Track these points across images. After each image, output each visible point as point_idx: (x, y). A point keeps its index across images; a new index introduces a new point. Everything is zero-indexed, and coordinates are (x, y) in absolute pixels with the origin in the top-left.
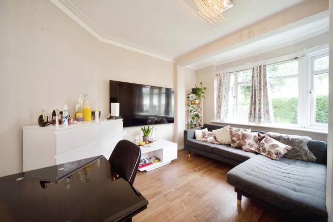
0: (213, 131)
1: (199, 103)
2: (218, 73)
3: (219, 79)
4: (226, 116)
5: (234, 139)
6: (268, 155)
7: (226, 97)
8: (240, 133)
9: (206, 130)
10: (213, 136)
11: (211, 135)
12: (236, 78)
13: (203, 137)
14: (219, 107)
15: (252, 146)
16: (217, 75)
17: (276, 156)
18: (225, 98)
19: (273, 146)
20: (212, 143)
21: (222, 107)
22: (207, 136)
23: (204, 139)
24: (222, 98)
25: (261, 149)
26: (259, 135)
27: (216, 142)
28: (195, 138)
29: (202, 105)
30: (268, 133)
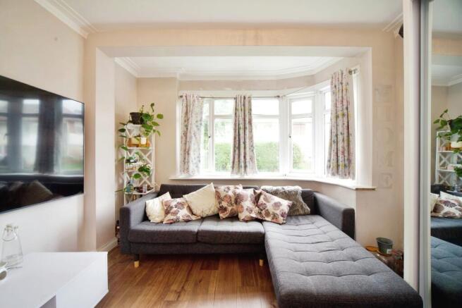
0: (185, 196)
1: (147, 145)
2: (183, 93)
3: (185, 105)
4: (197, 166)
5: (224, 204)
6: (273, 219)
7: (197, 136)
8: (230, 193)
9: (167, 196)
10: (186, 207)
11: (181, 205)
12: (212, 108)
13: (167, 212)
14: (186, 152)
15: (251, 211)
16: (181, 97)
17: (282, 218)
18: (196, 138)
19: (277, 205)
20: (187, 221)
21: (191, 153)
22: (175, 209)
23: (170, 217)
24: (191, 138)
25: (263, 212)
26: (255, 192)
27: (193, 218)
28: (145, 218)
29: (152, 148)
30: (263, 187)
